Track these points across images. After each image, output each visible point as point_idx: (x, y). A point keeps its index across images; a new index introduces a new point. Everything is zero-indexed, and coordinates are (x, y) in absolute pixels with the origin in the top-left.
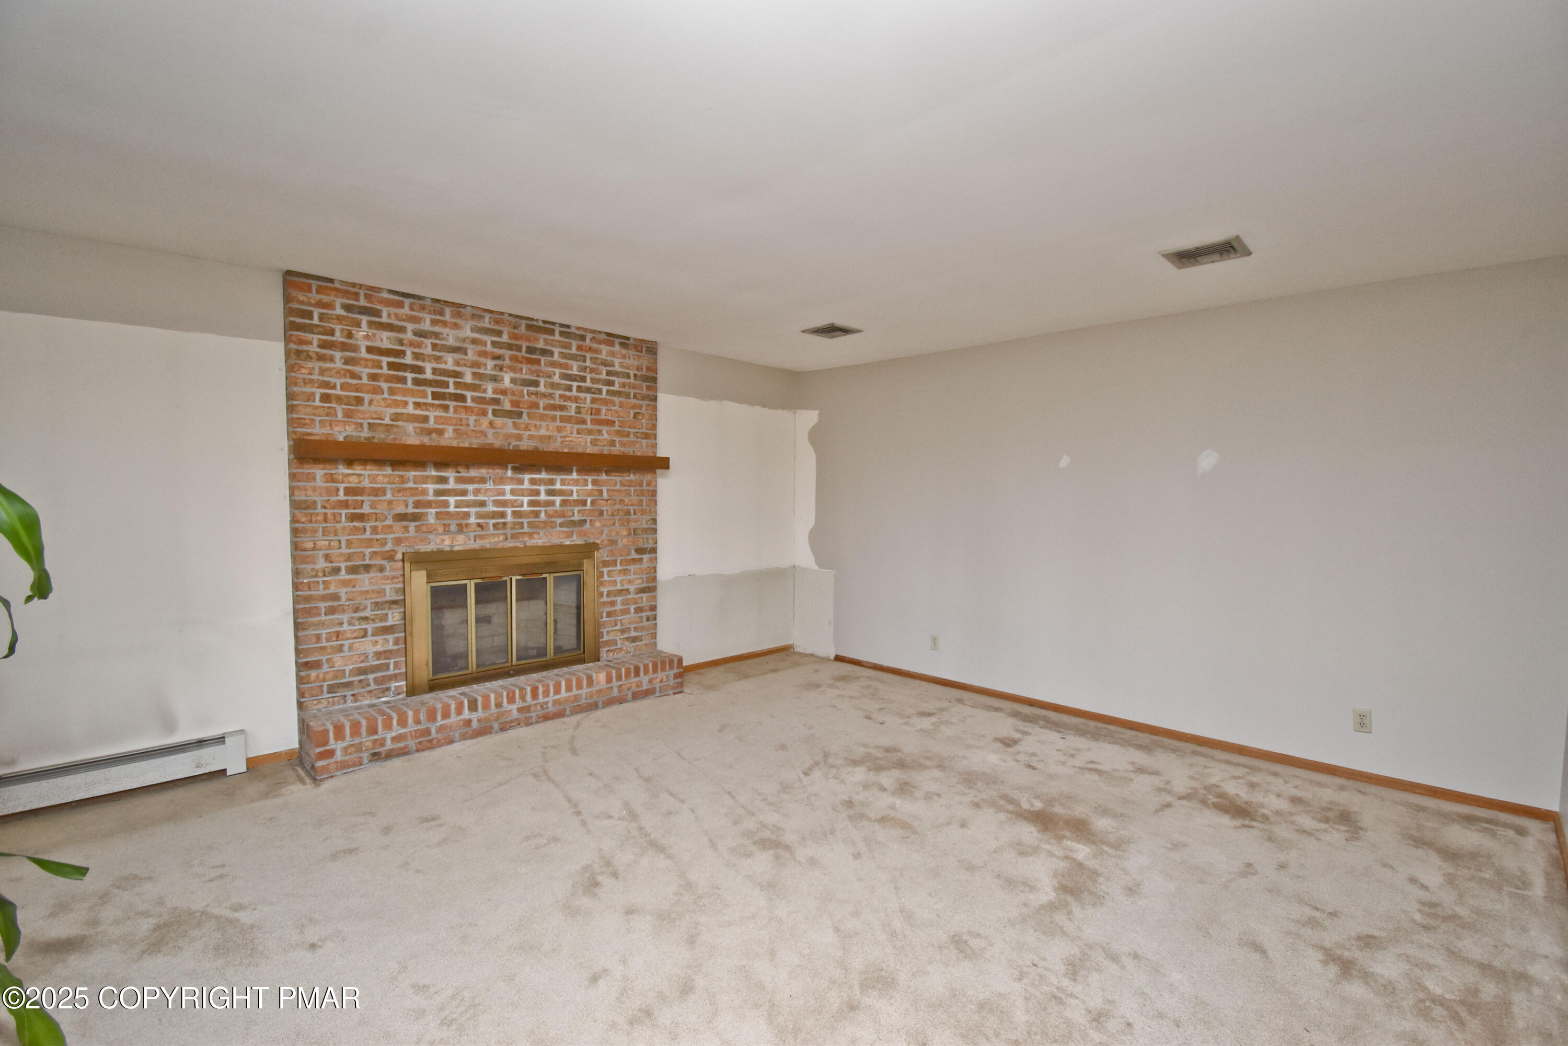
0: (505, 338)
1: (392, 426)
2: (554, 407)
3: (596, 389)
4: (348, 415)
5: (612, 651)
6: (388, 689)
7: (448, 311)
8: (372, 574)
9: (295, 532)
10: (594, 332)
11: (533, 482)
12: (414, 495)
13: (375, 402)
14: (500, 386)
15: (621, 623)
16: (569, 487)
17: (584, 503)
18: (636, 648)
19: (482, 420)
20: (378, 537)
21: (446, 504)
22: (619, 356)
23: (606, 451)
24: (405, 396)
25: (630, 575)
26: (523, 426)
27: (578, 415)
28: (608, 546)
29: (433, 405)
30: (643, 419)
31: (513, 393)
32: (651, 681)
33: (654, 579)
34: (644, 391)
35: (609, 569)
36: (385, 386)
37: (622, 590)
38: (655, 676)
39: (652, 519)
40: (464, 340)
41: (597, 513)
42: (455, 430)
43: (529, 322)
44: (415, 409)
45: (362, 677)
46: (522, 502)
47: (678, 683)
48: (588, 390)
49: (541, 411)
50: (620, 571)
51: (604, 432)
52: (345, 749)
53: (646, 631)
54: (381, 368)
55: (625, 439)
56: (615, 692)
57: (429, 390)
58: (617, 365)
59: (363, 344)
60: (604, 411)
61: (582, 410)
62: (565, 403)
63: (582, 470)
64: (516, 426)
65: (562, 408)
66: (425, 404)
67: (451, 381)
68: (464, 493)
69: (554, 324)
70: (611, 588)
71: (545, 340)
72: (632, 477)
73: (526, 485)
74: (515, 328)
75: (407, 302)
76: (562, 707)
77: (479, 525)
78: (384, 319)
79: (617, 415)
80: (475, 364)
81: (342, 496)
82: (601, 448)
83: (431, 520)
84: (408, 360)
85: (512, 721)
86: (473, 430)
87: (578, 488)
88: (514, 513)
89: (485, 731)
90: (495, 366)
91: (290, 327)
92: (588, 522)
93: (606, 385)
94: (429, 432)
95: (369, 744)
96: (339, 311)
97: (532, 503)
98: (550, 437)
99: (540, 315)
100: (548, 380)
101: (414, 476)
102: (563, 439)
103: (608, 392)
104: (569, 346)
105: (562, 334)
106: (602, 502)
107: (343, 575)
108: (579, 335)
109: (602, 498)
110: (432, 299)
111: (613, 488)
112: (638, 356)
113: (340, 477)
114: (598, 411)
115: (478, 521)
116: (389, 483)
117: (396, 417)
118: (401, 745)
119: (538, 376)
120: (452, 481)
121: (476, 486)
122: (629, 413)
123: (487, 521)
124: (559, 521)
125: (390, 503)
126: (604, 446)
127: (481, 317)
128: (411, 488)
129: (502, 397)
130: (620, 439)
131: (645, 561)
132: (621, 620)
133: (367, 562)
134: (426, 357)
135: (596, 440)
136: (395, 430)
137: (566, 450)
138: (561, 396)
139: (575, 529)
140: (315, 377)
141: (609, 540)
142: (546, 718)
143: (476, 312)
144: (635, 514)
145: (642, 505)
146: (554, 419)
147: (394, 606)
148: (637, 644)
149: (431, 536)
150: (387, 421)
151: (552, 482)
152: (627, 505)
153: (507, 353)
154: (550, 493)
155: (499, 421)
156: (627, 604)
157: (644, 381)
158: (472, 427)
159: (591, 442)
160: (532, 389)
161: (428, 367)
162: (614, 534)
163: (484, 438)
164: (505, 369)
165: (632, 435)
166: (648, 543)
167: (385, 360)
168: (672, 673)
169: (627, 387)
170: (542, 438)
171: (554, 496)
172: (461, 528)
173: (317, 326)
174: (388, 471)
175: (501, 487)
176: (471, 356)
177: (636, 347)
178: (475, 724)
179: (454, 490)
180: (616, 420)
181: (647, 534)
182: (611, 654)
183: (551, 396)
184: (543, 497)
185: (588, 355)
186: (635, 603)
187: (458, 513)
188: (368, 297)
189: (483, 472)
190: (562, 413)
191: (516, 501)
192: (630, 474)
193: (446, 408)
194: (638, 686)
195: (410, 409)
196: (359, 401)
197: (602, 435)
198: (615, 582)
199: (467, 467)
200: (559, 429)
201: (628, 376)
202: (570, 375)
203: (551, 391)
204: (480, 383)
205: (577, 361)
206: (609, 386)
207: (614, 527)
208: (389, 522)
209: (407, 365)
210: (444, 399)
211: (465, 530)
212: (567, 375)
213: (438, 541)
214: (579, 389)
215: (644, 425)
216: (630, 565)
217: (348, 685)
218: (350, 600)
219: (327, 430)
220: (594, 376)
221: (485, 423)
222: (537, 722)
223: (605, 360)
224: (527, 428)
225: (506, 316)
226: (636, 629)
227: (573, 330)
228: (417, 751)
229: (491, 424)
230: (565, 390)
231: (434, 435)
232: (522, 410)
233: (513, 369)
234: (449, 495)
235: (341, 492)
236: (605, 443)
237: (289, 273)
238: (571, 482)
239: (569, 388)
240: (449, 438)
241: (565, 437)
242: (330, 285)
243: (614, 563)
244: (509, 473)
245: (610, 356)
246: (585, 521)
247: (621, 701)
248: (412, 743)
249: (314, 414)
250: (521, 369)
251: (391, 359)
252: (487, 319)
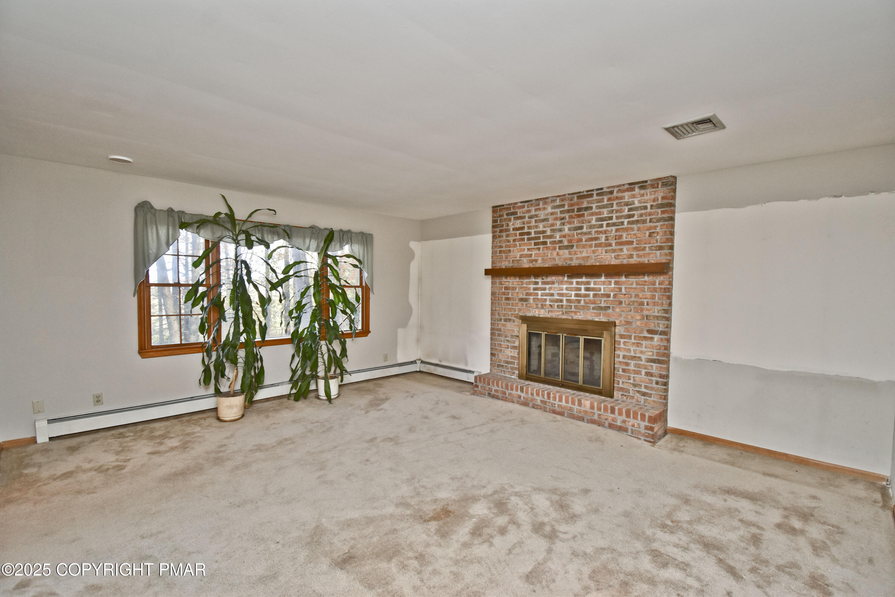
0: (566, 208)
1: (519, 260)
2: (592, 239)
3: (619, 222)
4: (506, 258)
5: (625, 396)
6: (514, 373)
7: (541, 203)
8: (511, 323)
9: (492, 303)
10: (619, 186)
11: (578, 283)
12: (525, 290)
13: (514, 251)
14: (563, 233)
15: (634, 379)
16: (599, 286)
17: (608, 296)
18: (645, 401)
19: (554, 253)
20: (513, 307)
21: (537, 294)
22: (639, 196)
23: (625, 262)
24: (524, 246)
25: (642, 348)
26: (573, 253)
27: (607, 241)
28: (625, 325)
29: (534, 248)
30: (657, 236)
31: (569, 236)
32: (624, 422)
33: (668, 356)
34: (660, 216)
35: (625, 340)
36: (518, 243)
37: (635, 357)
38: (628, 419)
39: (664, 310)
40: (547, 215)
41: (617, 303)
42: (542, 259)
43: (579, 195)
44: (528, 251)
45: (507, 365)
46: (571, 294)
48: (614, 224)
49: (584, 243)
50: (634, 344)
51: (625, 250)
52: (481, 387)
53: (655, 391)
54: (516, 236)
55: (641, 253)
56: (596, 417)
57: (533, 242)
58: (636, 202)
59: (511, 228)
60: (624, 236)
61: (609, 238)
62: (598, 236)
63: (608, 275)
64: (570, 253)
65: (596, 239)
66: (531, 248)
67: (541, 235)
68: (544, 289)
69: (593, 190)
70: (625, 353)
71: (588, 202)
72: (646, 278)
73: (574, 285)
74: (571, 200)
75: (526, 204)
76: (563, 410)
77: (550, 305)
78: (519, 215)
79: (635, 237)
80: (552, 225)
81: (503, 290)
82: (621, 260)
83: (531, 301)
84: (526, 230)
85: (537, 405)
86: (550, 258)
87: (604, 286)
88: (567, 300)
89: (525, 404)
90: (561, 223)
91: (494, 227)
92: (611, 308)
93: (627, 218)
94: (532, 261)
95: (487, 388)
96: (505, 217)
97: (576, 295)
98: (588, 257)
99: (583, 188)
100: (589, 224)
101: (526, 281)
102: (596, 257)
103: (629, 223)
104: (602, 200)
105: (598, 195)
106: (621, 295)
107: (503, 322)
108: (609, 192)
109: (621, 293)
110: (535, 200)
111: (630, 286)
112: (654, 191)
113: (503, 283)
114: (621, 237)
115: (550, 303)
116: (518, 285)
117: (521, 256)
118: (497, 394)
119: (583, 223)
120: (540, 283)
121: (550, 286)
122: (645, 233)
123: (554, 303)
124: (592, 306)
125: (518, 293)
126: (624, 259)
127: (555, 201)
128: (525, 287)
129: (564, 239)
130: (637, 253)
131: (655, 340)
132: (634, 377)
133: (510, 318)
134: (532, 227)
135: (618, 255)
136: (520, 262)
137: (598, 264)
138: (595, 232)
139: (601, 312)
140: (498, 244)
141: (625, 321)
142: (554, 412)
143: (553, 199)
144: (648, 304)
145: (655, 299)
146: (591, 246)
147: (517, 338)
148: (647, 398)
149: (531, 309)
150: (518, 258)
151: (588, 283)
152: (641, 298)
153: (567, 215)
154: (587, 289)
155: (561, 252)
156: (639, 367)
157: (659, 208)
158: (549, 256)
159: (615, 257)
160: (579, 231)
161: (532, 231)
162: (629, 317)
163: (554, 261)
164: (566, 224)
165: (647, 249)
166: (659, 327)
167: (518, 232)
169: (644, 216)
170: (583, 258)
171: (589, 291)
172: (543, 306)
173: (499, 224)
174: (518, 280)
175: (562, 286)
176: (551, 222)
177: (653, 186)
178: (522, 398)
179: (540, 288)
180: (635, 240)
181: (658, 320)
183: (590, 233)
184: (583, 292)
185: (615, 203)
186: (645, 368)
187: (542, 299)
188: (513, 207)
189: (553, 278)
190: (596, 242)
191: (568, 293)
192: (644, 276)
193: (539, 249)
194: (613, 420)
195: (526, 252)
196: (510, 251)
197: (623, 251)
198: (629, 350)
199: (547, 277)
200: (594, 252)
201: (645, 208)
202: (602, 218)
203: (589, 230)
204: (554, 234)
205: (608, 208)
206: (629, 218)
207: (630, 313)
208: (517, 302)
209: (525, 233)
210: (538, 245)
211: (544, 307)
212: (600, 218)
213: (534, 311)
214: (608, 225)
215: (659, 240)
216: (643, 340)
217: (502, 366)
218: (504, 332)
219: (500, 264)
220: (618, 214)
221: (555, 253)
222: (549, 412)
223: (628, 202)
224: (575, 254)
225: (567, 195)
226: (646, 387)
227: (605, 190)
228: (502, 400)
229: (558, 254)
230: (598, 228)
231: (534, 262)
232: (573, 244)
233: (569, 223)
234: (538, 290)
235: (503, 289)
236: (625, 257)
237: (493, 207)
238: (600, 283)
239: (601, 226)
240: (540, 264)
241: (597, 256)
242: (503, 207)
243: (630, 337)
244: (566, 279)
245: (631, 198)
246: (609, 307)
247: (600, 424)
248: (500, 395)
249: (497, 259)
250: (574, 222)
251: (520, 231)
252: (558, 201)
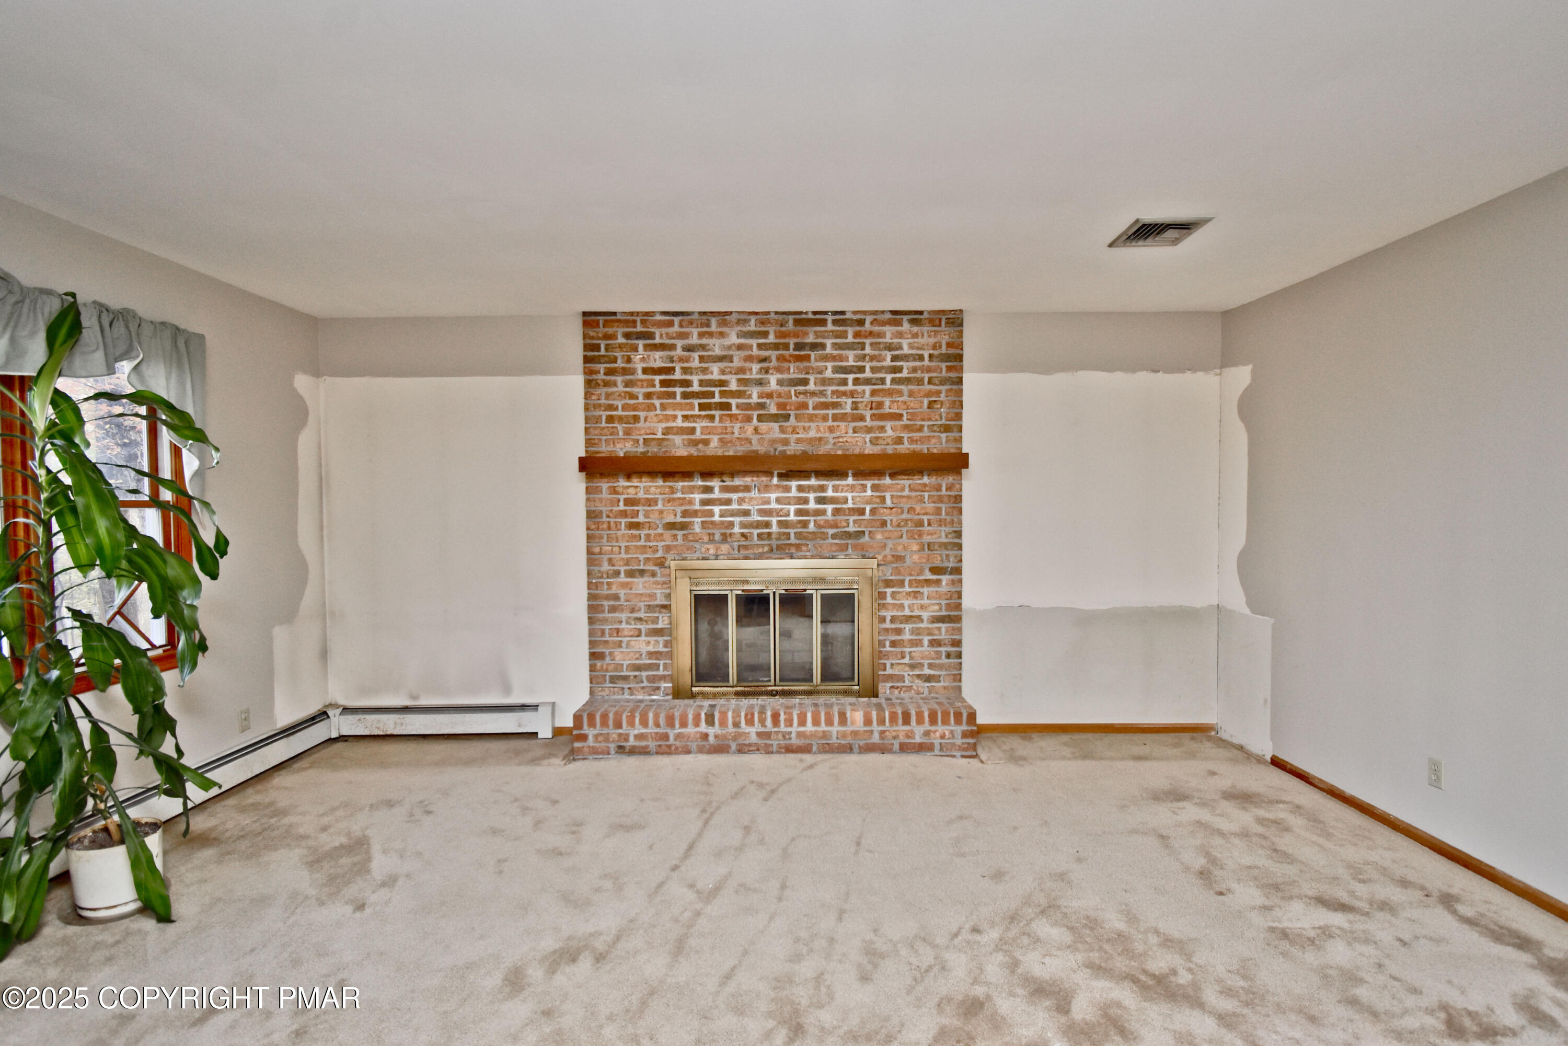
0: (771, 339)
1: (663, 439)
2: (826, 406)
3: (877, 379)
4: (627, 432)
5: (897, 688)
6: (658, 688)
7: (714, 321)
8: (646, 579)
9: (590, 538)
10: (875, 313)
11: (800, 489)
12: (681, 505)
13: (649, 419)
14: (767, 389)
15: (910, 657)
16: (843, 494)
17: (862, 512)
18: (931, 690)
19: (747, 427)
20: (651, 544)
21: (711, 513)
22: (909, 336)
23: (890, 450)
24: (674, 410)
25: (923, 599)
26: (790, 430)
27: (855, 412)
28: (892, 563)
29: (699, 416)
30: (941, 408)
31: (779, 396)
32: (927, 734)
33: (958, 607)
34: (944, 374)
35: (894, 590)
36: (657, 403)
37: (911, 617)
38: (933, 728)
39: (955, 532)
40: (729, 348)
41: (878, 523)
42: (721, 440)
43: (797, 317)
44: (683, 421)
45: (637, 673)
46: (789, 511)
47: (968, 743)
48: (868, 382)
49: (811, 411)
50: (909, 594)
51: (888, 428)
52: (596, 736)
53: (946, 670)
54: (654, 386)
55: (916, 435)
56: (876, 738)
57: (696, 402)
58: (905, 347)
59: (639, 367)
60: (887, 403)
61: (860, 405)
62: (839, 400)
63: (858, 474)
64: (782, 430)
65: (835, 405)
66: (692, 416)
67: (717, 390)
68: (728, 502)
69: (825, 313)
70: (895, 613)
71: (816, 332)
72: (926, 480)
73: (794, 493)
74: (782, 325)
75: (677, 320)
76: (808, 742)
77: (743, 535)
78: (658, 340)
79: (905, 406)
80: (741, 370)
81: (622, 507)
82: (883, 447)
83: (697, 529)
84: (678, 375)
85: (750, 745)
86: (738, 438)
87: (853, 494)
88: (779, 522)
89: (720, 749)
90: (761, 369)
91: (587, 360)
92: (867, 534)
93: (891, 372)
94: (695, 443)
95: (615, 736)
96: (621, 340)
97: (799, 512)
98: (820, 439)
99: (808, 305)
100: (819, 376)
101: (683, 487)
102: (836, 440)
103: (893, 381)
104: (844, 335)
105: (835, 322)
106: (885, 510)
107: (623, 578)
108: (856, 320)
109: (884, 506)
110: (700, 313)
111: (899, 494)
112: (935, 331)
113: (620, 490)
114: (880, 405)
115: (742, 531)
116: (661, 494)
117: (667, 431)
118: (643, 744)
119: (807, 373)
120: (717, 490)
121: (741, 495)
122: (922, 402)
123: (752, 531)
124: (831, 531)
125: (661, 512)
126: (888, 444)
127: (746, 321)
128: (679, 498)
129: (768, 401)
130: (910, 435)
131: (944, 583)
132: (910, 653)
133: (642, 567)
134: (693, 370)
135: (877, 438)
136: (666, 443)
137: (840, 452)
138: (833, 392)
139: (850, 542)
140: (603, 401)
141: (893, 556)
142: (789, 750)
143: (742, 317)
144: (929, 524)
145: (940, 514)
146: (825, 418)
147: (664, 611)
148: (933, 684)
149: (697, 545)
150: (660, 436)
151: (822, 489)
152: (918, 514)
153: (773, 354)
154: (820, 501)
155: (764, 426)
156: (919, 634)
157: (942, 361)
158: (736, 435)
159: (871, 441)
160: (801, 388)
161: (695, 379)
162: (900, 548)
163: (749, 445)
164: (771, 371)
165: (926, 428)
166: (949, 561)
167: (657, 378)
168: (959, 729)
169: (919, 372)
170: (811, 441)
171: (825, 504)
172: (725, 538)
173: (603, 356)
174: (660, 482)
175: (766, 495)
176: (737, 363)
177: (931, 322)
178: (711, 739)
179: (719, 500)
180: (904, 413)
181: (947, 550)
182: (896, 692)
183: (822, 393)
184: (812, 505)
185: (868, 342)
186: (929, 634)
187: (722, 522)
188: (643, 322)
189: (748, 480)
190: (835, 411)
191: (782, 510)
192: (923, 476)
193: (712, 418)
194: (908, 736)
195: (679, 423)
196: (636, 419)
197: (886, 431)
198: (901, 607)
199: (732, 475)
200: (831, 430)
201: (921, 358)
202: (845, 367)
203: (822, 388)
204: (746, 388)
205: (854, 350)
206: (895, 373)
207: (901, 540)
208: (660, 531)
209: (676, 380)
210: (710, 409)
211: (729, 540)
212: (841, 367)
213: (703, 550)
214: (856, 382)
215: (944, 415)
216: (923, 587)
217: (625, 678)
218: (627, 601)
219: (611, 448)
220: (875, 364)
221: (749, 429)
222: (778, 752)
223: (890, 343)
224: (794, 431)
225: (772, 315)
226: (931, 666)
227: (848, 316)
228: (657, 753)
229: (756, 430)
230: (839, 385)
231: (700, 446)
232: (790, 412)
233: (779, 370)
234: (714, 505)
235: (621, 503)
236: (889, 441)
237: (585, 314)
238: (845, 489)
239: (844, 382)
240: (714, 447)
241: (838, 437)
242: (613, 318)
243: (901, 583)
244: (775, 480)
245: (897, 338)
246: (864, 532)
247: (883, 749)
248: (652, 744)
249: (601, 435)
250: (789, 368)
251: (663, 377)
252: (753, 322)
